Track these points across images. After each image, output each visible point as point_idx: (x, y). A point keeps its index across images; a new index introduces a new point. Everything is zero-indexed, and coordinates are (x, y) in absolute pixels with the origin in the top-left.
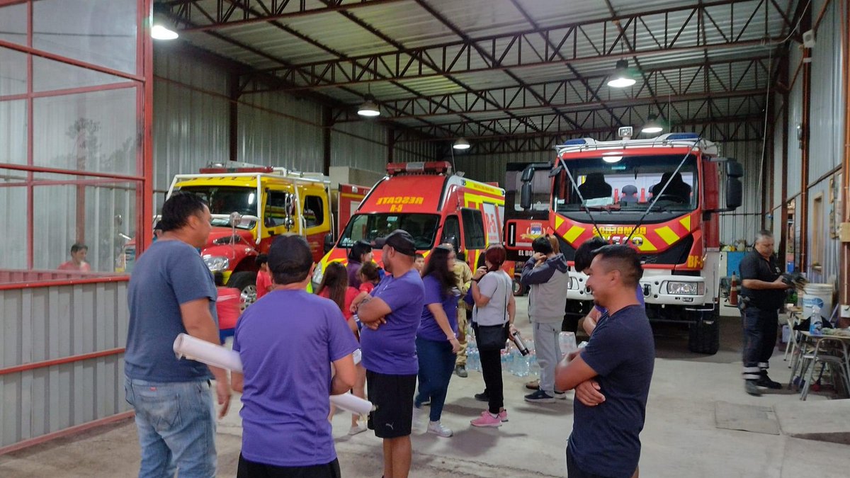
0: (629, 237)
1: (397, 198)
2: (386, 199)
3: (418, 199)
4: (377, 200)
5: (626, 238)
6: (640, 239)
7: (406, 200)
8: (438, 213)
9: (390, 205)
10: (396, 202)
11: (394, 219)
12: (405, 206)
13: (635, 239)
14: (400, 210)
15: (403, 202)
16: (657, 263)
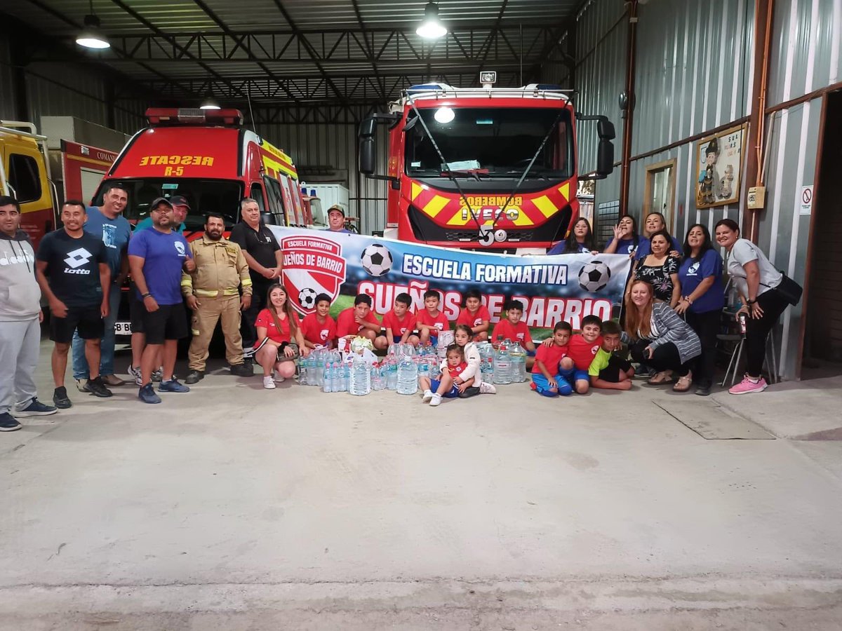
0: (503, 210)
1: (172, 158)
2: (154, 159)
3: (205, 159)
4: (140, 161)
5: (498, 212)
6: (516, 212)
7: (187, 160)
8: (239, 178)
9: (163, 167)
10: (171, 162)
11: (174, 186)
12: (186, 168)
13: (509, 212)
14: (180, 173)
15: (183, 162)
16: (533, 241)
